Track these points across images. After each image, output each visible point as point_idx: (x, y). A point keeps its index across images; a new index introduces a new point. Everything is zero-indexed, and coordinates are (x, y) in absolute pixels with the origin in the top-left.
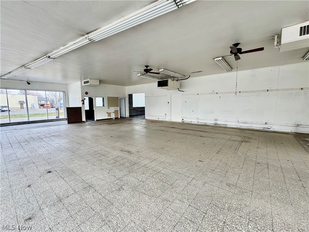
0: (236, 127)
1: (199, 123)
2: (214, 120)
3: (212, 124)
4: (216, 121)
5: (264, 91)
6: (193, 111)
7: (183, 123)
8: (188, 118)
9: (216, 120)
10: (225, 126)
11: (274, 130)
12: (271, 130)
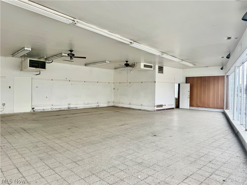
0: (83, 108)
1: (54, 110)
2: (67, 104)
3: (66, 109)
4: (69, 106)
5: (96, 82)
6: (47, 97)
7: (34, 113)
8: (41, 106)
9: (69, 104)
10: (76, 108)
11: (101, 106)
12: (100, 106)
